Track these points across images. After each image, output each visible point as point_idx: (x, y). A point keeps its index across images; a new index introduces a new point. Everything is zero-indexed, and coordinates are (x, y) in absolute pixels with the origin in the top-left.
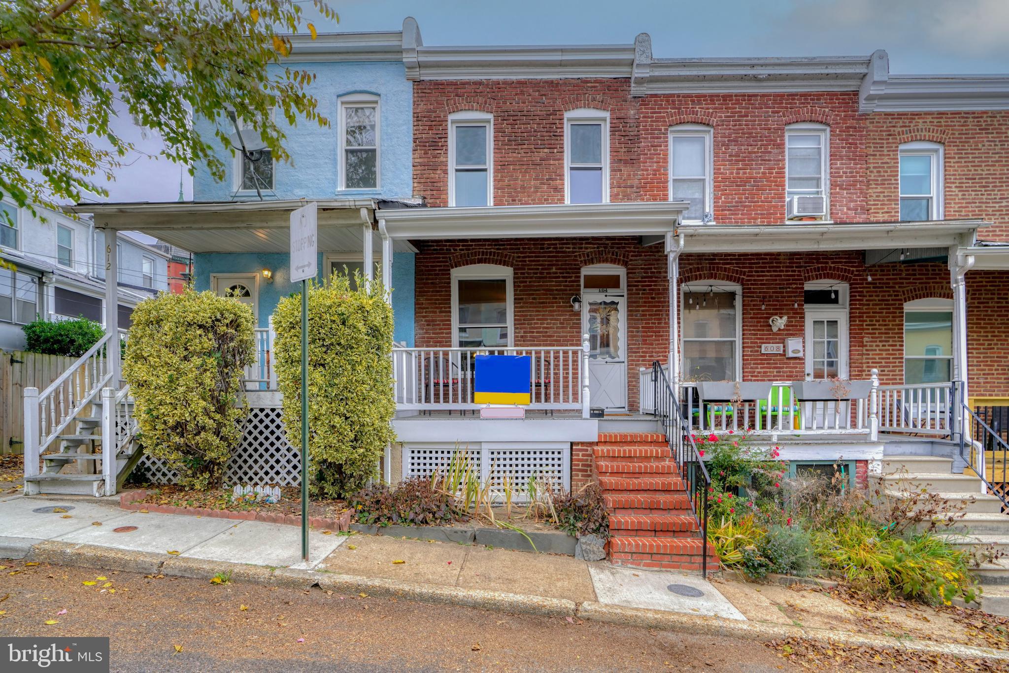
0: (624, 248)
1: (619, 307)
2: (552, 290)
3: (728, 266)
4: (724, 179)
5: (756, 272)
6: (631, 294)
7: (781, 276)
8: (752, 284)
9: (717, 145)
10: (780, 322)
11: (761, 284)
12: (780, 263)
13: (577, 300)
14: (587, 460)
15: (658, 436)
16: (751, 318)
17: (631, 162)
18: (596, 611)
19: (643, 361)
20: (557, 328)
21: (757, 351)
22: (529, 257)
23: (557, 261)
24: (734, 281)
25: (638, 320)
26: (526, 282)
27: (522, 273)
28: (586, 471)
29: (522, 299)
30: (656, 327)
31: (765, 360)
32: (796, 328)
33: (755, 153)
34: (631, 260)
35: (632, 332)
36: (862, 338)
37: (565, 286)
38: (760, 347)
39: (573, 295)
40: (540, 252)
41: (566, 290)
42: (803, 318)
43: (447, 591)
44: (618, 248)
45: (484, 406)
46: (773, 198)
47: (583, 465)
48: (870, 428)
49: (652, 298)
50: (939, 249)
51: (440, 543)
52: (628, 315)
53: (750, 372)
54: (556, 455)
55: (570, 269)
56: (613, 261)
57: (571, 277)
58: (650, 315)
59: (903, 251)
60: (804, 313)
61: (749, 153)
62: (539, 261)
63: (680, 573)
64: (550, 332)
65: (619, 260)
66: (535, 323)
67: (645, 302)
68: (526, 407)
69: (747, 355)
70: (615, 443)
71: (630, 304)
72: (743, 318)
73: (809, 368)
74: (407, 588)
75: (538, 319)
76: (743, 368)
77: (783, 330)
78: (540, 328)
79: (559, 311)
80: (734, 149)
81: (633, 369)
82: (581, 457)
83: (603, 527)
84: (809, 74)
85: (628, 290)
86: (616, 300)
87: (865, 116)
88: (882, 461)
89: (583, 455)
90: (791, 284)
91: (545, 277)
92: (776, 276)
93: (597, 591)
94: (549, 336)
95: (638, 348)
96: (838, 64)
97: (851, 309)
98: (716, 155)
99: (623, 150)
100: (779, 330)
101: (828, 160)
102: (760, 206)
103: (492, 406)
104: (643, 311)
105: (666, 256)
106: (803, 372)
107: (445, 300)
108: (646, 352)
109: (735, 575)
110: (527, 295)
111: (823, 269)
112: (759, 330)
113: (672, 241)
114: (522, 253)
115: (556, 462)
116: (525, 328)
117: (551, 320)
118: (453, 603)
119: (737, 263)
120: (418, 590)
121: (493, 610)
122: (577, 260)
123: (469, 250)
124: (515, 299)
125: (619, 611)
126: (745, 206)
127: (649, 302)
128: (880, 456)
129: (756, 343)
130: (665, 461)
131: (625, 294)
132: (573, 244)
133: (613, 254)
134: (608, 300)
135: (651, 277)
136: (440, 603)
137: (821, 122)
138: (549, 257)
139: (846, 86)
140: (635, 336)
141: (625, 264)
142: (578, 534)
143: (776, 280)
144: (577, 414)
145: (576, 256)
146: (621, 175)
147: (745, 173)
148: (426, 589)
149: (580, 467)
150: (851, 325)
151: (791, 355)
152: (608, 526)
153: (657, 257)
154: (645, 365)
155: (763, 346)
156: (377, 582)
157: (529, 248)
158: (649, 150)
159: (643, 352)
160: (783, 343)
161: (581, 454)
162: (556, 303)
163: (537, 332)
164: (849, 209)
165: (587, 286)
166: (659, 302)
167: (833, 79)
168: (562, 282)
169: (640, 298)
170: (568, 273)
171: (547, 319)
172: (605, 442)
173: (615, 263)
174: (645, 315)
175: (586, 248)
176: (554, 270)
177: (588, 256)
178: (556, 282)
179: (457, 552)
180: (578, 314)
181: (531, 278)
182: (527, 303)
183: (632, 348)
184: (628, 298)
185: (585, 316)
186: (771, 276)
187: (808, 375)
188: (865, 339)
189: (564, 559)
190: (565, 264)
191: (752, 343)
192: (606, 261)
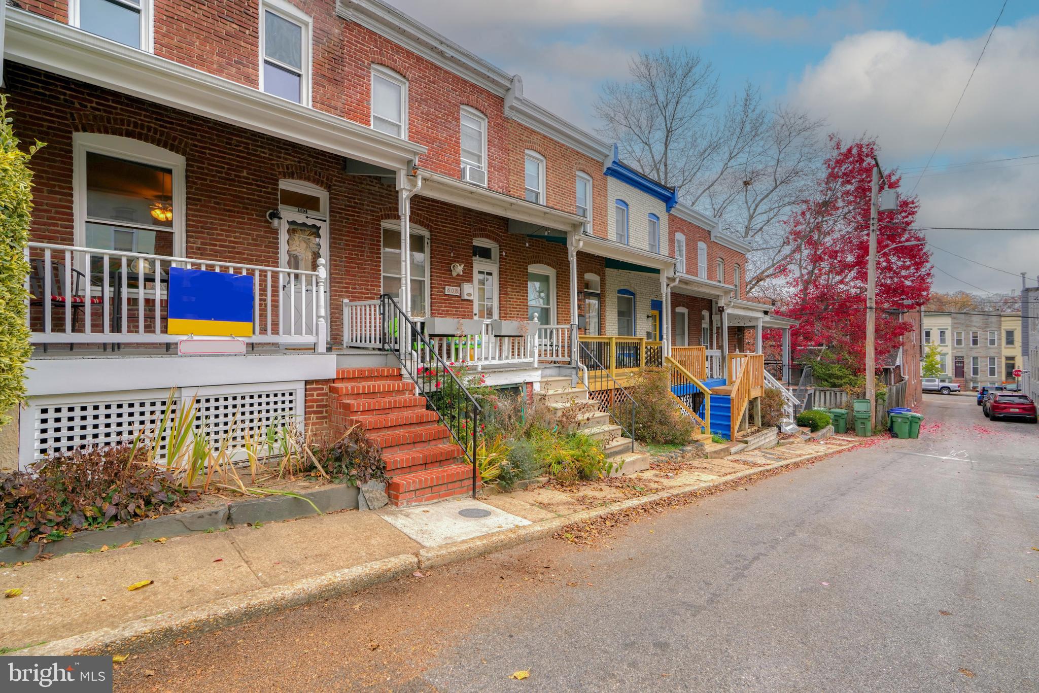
0: (327, 170)
1: (321, 232)
2: (244, 198)
3: (420, 212)
4: (417, 132)
5: (441, 222)
6: (334, 221)
7: (457, 229)
8: (438, 232)
9: (411, 98)
10: (459, 269)
11: (444, 234)
12: (457, 218)
13: (275, 215)
14: (322, 400)
15: (393, 370)
16: (437, 262)
17: (336, 82)
18: (437, 556)
19: (346, 292)
20: (249, 244)
21: (442, 292)
22: (210, 149)
23: (248, 164)
24: (425, 227)
25: (342, 249)
26: (206, 180)
27: (199, 168)
28: (321, 412)
29: (199, 200)
30: (359, 259)
31: (447, 300)
32: (467, 277)
33: (440, 118)
34: (335, 185)
35: (336, 261)
36: (507, 288)
37: (258, 196)
38: (444, 288)
39: (269, 209)
40: (226, 148)
41: (260, 201)
42: (472, 267)
43: (265, 597)
44: (321, 168)
45: (185, 338)
46: (452, 162)
47: (318, 407)
48: (534, 358)
49: (355, 229)
50: (561, 232)
51: (178, 538)
52: (331, 243)
53: (437, 310)
54: (287, 398)
55: (267, 178)
56: (317, 182)
57: (267, 188)
58: (353, 246)
59: (546, 229)
60: (472, 264)
61: (436, 116)
62: (224, 158)
63: (454, 499)
64: (239, 248)
65: (322, 182)
66: (218, 234)
67: (349, 232)
68: (247, 340)
69: (435, 295)
70: (353, 379)
71: (332, 231)
72: (431, 261)
73: (476, 309)
74: (203, 616)
75: (222, 230)
76: (431, 306)
77: (462, 276)
78: (225, 241)
79: (251, 224)
80: (424, 107)
81: (336, 300)
82: (315, 397)
83: (380, 470)
84: (477, 70)
85: (331, 216)
86: (318, 224)
87: (506, 120)
88: (540, 382)
89: (318, 395)
90: (465, 238)
91: (234, 180)
92: (455, 229)
93: (414, 537)
94: (237, 253)
95: (341, 279)
96: (495, 72)
97: (500, 265)
98: (411, 107)
99: (327, 66)
100: (458, 275)
101: (486, 144)
102: (444, 166)
103: (196, 338)
104: (346, 241)
105: (397, 192)
106: (472, 312)
107: (64, 176)
108: (350, 284)
109: (492, 489)
110: (206, 196)
111: (484, 230)
112: (443, 274)
113: (406, 180)
114: (199, 141)
115: (287, 405)
116: (203, 238)
117: (241, 233)
118: (279, 609)
119: (427, 211)
120: (222, 612)
121: (332, 597)
122: (274, 170)
123: (111, 113)
124: (188, 198)
125: (454, 549)
126: (433, 162)
127: (353, 233)
128: (539, 379)
129: (441, 284)
130: (405, 394)
131: (328, 219)
132: (270, 149)
133: (316, 173)
134: (310, 222)
135: (354, 207)
136: (258, 617)
137: (483, 112)
138: (238, 156)
139: (497, 91)
140: (338, 266)
141: (329, 188)
142: (358, 483)
143: (454, 232)
144: (273, 348)
145: (273, 165)
146: (325, 93)
147: (432, 133)
148: (234, 605)
149: (315, 409)
150: (500, 278)
151: (466, 297)
152: (384, 468)
153: (360, 188)
154: (348, 297)
155: (447, 287)
156: (139, 627)
157: (210, 138)
158: (353, 78)
159: (346, 283)
160: (459, 286)
161: (315, 393)
162: (247, 214)
163: (221, 246)
164: (499, 187)
165: (284, 202)
166: (363, 234)
167: (490, 82)
168: (256, 190)
169: (343, 227)
170: (264, 182)
171: (235, 232)
172: (343, 379)
173: (317, 184)
174: (349, 245)
175: (286, 159)
176: (245, 174)
177: (288, 169)
178: (247, 189)
179: (217, 543)
180: (275, 232)
181: (213, 176)
182: (207, 207)
183: (335, 278)
184: (331, 225)
185: (283, 237)
186: (451, 228)
187: (475, 315)
188: (509, 289)
189: (351, 515)
190: (260, 171)
191: (438, 284)
192: (308, 179)
